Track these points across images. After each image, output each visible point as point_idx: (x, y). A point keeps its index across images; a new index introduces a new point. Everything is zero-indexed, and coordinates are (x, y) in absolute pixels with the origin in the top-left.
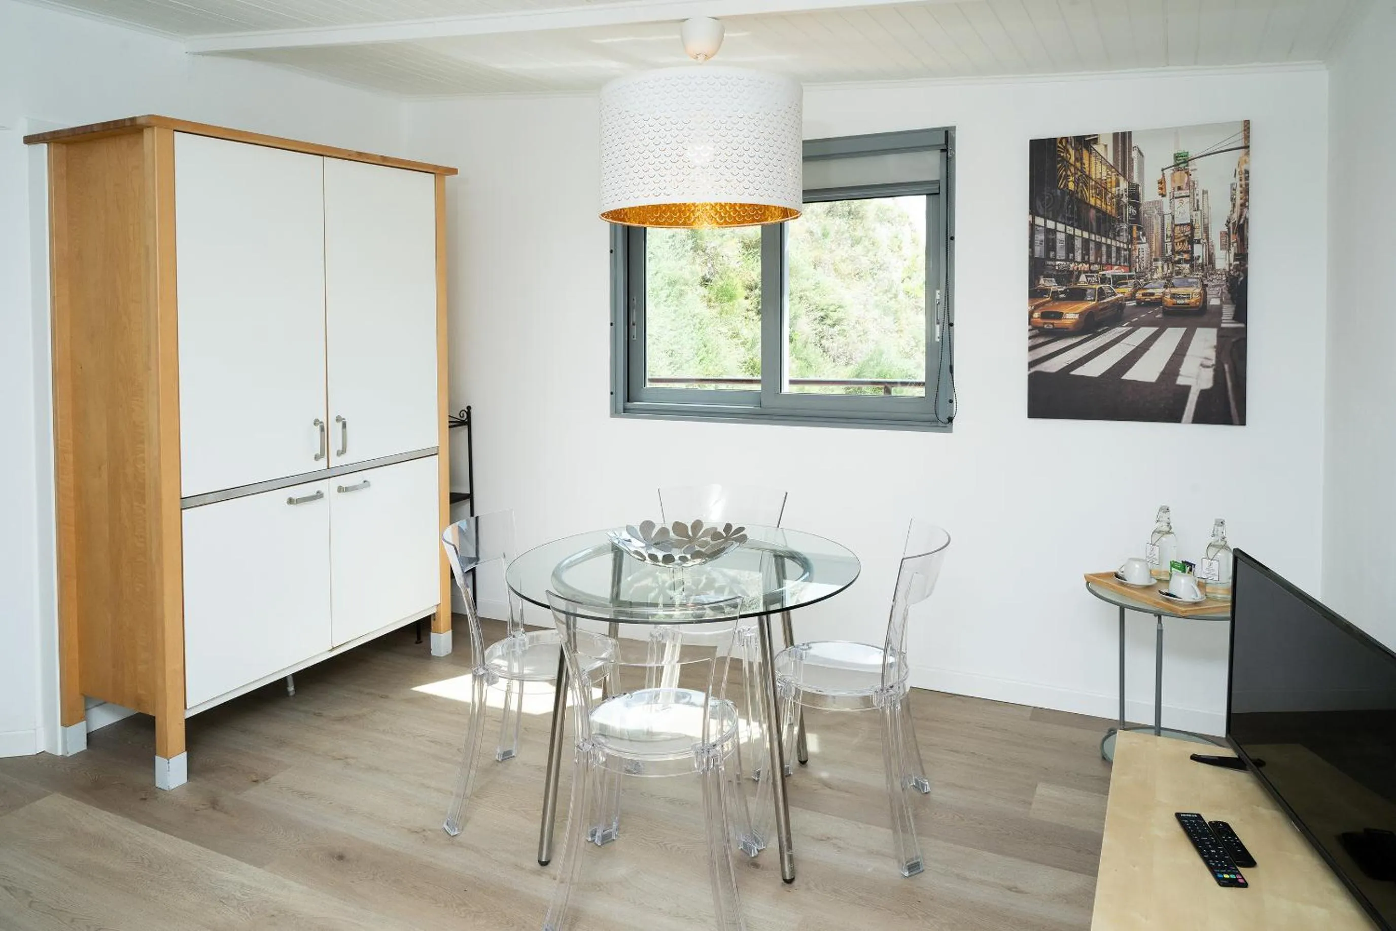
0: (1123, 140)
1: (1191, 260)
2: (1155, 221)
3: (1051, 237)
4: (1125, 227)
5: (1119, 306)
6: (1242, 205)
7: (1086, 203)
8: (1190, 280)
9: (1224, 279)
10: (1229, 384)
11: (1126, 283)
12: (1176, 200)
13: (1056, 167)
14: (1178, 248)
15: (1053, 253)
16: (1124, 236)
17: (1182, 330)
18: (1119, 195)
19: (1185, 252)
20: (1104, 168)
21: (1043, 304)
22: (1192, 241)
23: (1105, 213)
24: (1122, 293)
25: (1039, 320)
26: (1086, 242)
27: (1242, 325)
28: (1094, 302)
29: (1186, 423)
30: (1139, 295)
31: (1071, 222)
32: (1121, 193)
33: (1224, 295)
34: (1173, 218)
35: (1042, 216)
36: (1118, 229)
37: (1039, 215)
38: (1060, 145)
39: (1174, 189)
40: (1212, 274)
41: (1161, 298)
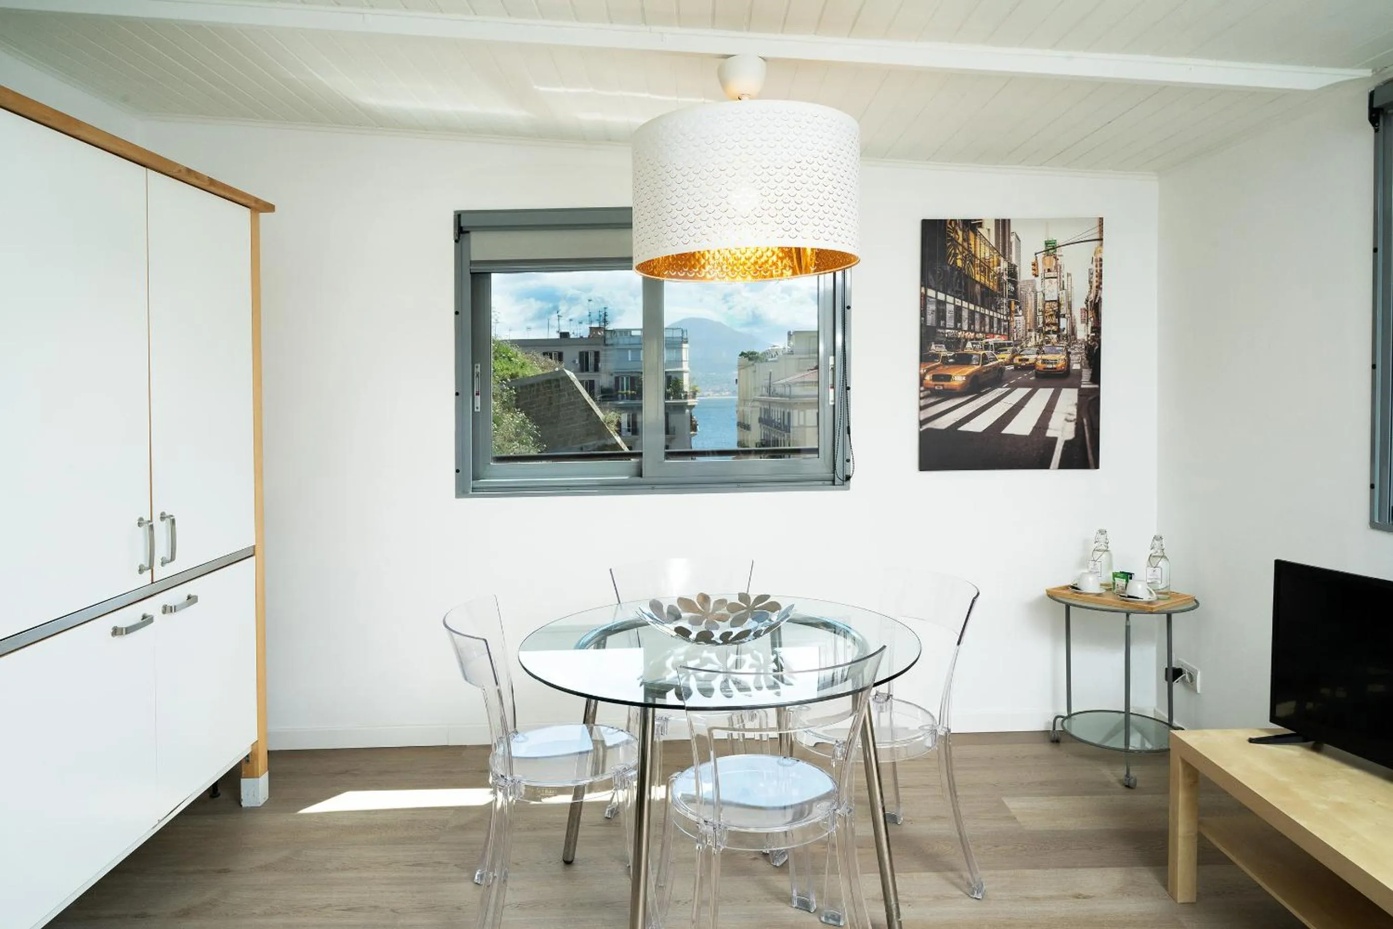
0: (1003, 225)
1: (1058, 332)
2: (1029, 298)
3: (941, 307)
4: (1005, 301)
5: (1000, 369)
6: (1097, 287)
7: (971, 278)
8: (1058, 348)
9: (1084, 348)
10: (1087, 435)
11: (1006, 350)
12: (1046, 280)
13: (946, 245)
14: (1048, 321)
15: (943, 322)
16: (1005, 308)
17: (1051, 390)
18: (999, 273)
19: (1054, 324)
20: (987, 249)
21: (934, 368)
22: (1058, 315)
23: (988, 289)
24: (1002, 358)
25: (931, 382)
26: (972, 313)
27: (1096, 386)
28: (978, 367)
29: (1054, 469)
30: (1016, 360)
31: (959, 295)
32: (1002, 271)
33: (1083, 361)
34: (1044, 295)
35: (933, 289)
36: (999, 303)
37: (931, 288)
38: (949, 226)
39: (1045, 270)
40: (1074, 343)
41: (1034, 363)
